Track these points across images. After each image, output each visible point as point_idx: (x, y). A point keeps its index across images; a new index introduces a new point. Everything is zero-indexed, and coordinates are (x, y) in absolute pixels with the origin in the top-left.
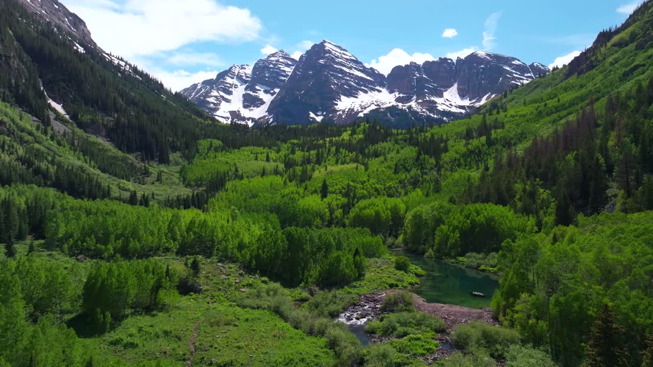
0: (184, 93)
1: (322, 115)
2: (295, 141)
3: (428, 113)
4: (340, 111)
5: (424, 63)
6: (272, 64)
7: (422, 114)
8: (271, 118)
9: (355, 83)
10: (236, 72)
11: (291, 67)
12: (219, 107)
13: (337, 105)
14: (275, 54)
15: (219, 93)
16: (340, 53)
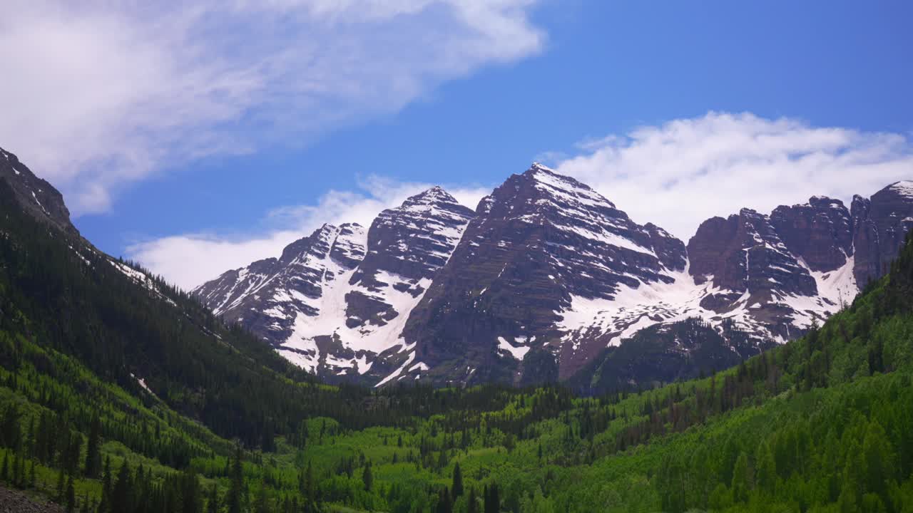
0: (206, 292)
1: (527, 343)
2: (441, 417)
3: (770, 336)
4: (567, 333)
5: (774, 212)
6: (414, 221)
7: (757, 337)
8: (411, 351)
9: (608, 264)
10: (330, 242)
11: (459, 227)
12: (292, 327)
13: (561, 319)
14: (420, 196)
15: (289, 293)
16: (572, 194)
